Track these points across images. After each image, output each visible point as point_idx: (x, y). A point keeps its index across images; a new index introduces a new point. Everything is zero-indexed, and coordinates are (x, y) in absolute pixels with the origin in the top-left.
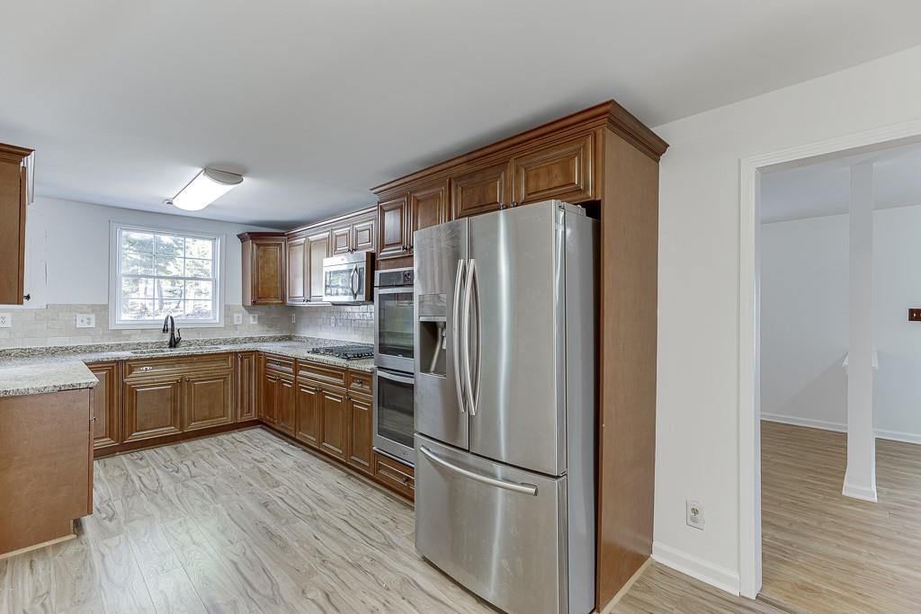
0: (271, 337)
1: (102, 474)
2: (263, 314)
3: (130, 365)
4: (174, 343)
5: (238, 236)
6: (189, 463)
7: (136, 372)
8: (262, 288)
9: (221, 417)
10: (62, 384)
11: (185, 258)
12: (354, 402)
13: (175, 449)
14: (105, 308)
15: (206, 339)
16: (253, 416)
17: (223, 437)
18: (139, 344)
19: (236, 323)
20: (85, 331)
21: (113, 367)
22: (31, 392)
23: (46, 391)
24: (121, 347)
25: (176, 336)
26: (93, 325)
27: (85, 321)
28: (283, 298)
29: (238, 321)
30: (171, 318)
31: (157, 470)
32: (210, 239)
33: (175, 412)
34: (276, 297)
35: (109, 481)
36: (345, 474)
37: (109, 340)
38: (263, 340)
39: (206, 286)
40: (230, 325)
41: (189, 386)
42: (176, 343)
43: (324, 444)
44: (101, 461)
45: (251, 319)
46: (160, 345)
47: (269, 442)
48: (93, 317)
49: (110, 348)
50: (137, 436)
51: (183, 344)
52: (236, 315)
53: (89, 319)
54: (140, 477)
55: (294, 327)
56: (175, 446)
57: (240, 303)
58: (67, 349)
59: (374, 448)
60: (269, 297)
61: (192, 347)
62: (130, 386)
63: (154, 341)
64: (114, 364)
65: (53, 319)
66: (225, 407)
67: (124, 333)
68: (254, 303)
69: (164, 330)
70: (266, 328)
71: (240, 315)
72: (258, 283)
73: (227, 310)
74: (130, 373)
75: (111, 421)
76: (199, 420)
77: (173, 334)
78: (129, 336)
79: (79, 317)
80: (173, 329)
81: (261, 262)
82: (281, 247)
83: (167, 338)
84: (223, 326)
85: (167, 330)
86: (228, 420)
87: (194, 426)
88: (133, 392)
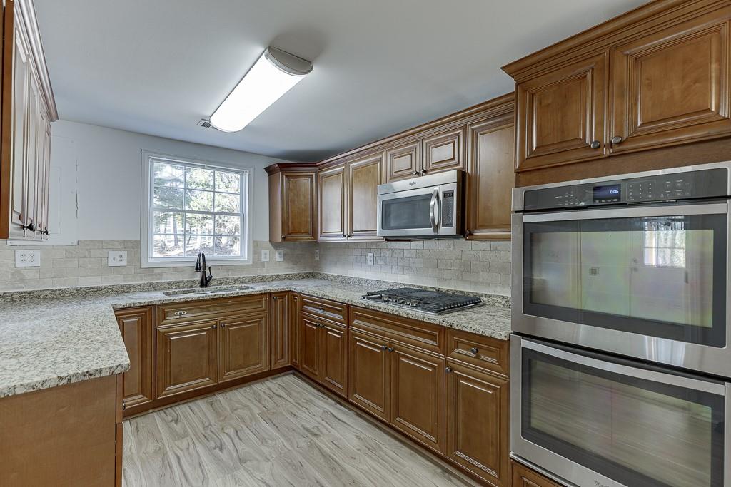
0: (296, 275)
1: (134, 449)
2: (288, 250)
3: (163, 310)
4: (205, 282)
5: (266, 169)
6: (232, 432)
7: (170, 318)
8: (292, 223)
9: (254, 365)
10: (71, 372)
11: (214, 192)
12: (458, 376)
13: (212, 404)
14: (137, 244)
15: (236, 277)
16: (285, 362)
17: (258, 387)
18: (170, 283)
19: (263, 260)
20: (117, 270)
21: (146, 312)
22: (19, 391)
23: (46, 386)
24: (153, 288)
25: (207, 274)
26: (124, 263)
27: (117, 259)
28: (314, 233)
29: (266, 257)
30: (203, 255)
31: (196, 442)
32: (239, 172)
33: (209, 362)
34: (307, 233)
35: (142, 462)
36: (440, 471)
37: (141, 280)
38: (288, 277)
39: (236, 220)
40: (258, 263)
41: (224, 332)
42: (207, 282)
43: (398, 419)
44: (133, 422)
45: (277, 255)
46: (191, 284)
47: (313, 398)
48: (124, 254)
49: (143, 288)
50: (172, 390)
51: (213, 283)
52: (263, 252)
53: (121, 256)
54: (178, 457)
55: (317, 265)
56: (210, 399)
57: (267, 239)
58: (98, 289)
59: (511, 454)
60: (299, 232)
61: (223, 286)
62: (164, 333)
63: (186, 280)
64: (147, 309)
65: (85, 257)
66: (259, 353)
67: (156, 271)
68: (284, 239)
69: (197, 269)
70: (291, 265)
71: (268, 252)
72: (288, 218)
73: (255, 247)
74: (164, 319)
75: (143, 374)
76: (234, 370)
77: (204, 272)
78: (161, 274)
79: (111, 254)
80: (204, 268)
81: (291, 194)
82: (312, 178)
83: (198, 276)
84: (251, 263)
85: (200, 269)
86: (262, 367)
87: (229, 376)
88: (167, 341)
